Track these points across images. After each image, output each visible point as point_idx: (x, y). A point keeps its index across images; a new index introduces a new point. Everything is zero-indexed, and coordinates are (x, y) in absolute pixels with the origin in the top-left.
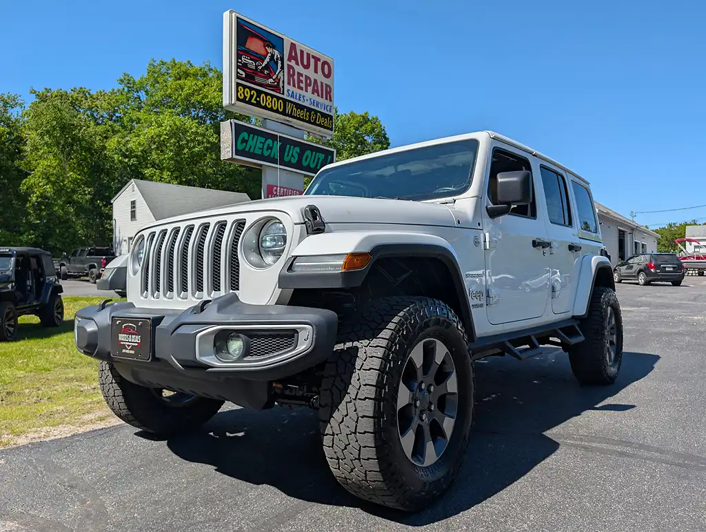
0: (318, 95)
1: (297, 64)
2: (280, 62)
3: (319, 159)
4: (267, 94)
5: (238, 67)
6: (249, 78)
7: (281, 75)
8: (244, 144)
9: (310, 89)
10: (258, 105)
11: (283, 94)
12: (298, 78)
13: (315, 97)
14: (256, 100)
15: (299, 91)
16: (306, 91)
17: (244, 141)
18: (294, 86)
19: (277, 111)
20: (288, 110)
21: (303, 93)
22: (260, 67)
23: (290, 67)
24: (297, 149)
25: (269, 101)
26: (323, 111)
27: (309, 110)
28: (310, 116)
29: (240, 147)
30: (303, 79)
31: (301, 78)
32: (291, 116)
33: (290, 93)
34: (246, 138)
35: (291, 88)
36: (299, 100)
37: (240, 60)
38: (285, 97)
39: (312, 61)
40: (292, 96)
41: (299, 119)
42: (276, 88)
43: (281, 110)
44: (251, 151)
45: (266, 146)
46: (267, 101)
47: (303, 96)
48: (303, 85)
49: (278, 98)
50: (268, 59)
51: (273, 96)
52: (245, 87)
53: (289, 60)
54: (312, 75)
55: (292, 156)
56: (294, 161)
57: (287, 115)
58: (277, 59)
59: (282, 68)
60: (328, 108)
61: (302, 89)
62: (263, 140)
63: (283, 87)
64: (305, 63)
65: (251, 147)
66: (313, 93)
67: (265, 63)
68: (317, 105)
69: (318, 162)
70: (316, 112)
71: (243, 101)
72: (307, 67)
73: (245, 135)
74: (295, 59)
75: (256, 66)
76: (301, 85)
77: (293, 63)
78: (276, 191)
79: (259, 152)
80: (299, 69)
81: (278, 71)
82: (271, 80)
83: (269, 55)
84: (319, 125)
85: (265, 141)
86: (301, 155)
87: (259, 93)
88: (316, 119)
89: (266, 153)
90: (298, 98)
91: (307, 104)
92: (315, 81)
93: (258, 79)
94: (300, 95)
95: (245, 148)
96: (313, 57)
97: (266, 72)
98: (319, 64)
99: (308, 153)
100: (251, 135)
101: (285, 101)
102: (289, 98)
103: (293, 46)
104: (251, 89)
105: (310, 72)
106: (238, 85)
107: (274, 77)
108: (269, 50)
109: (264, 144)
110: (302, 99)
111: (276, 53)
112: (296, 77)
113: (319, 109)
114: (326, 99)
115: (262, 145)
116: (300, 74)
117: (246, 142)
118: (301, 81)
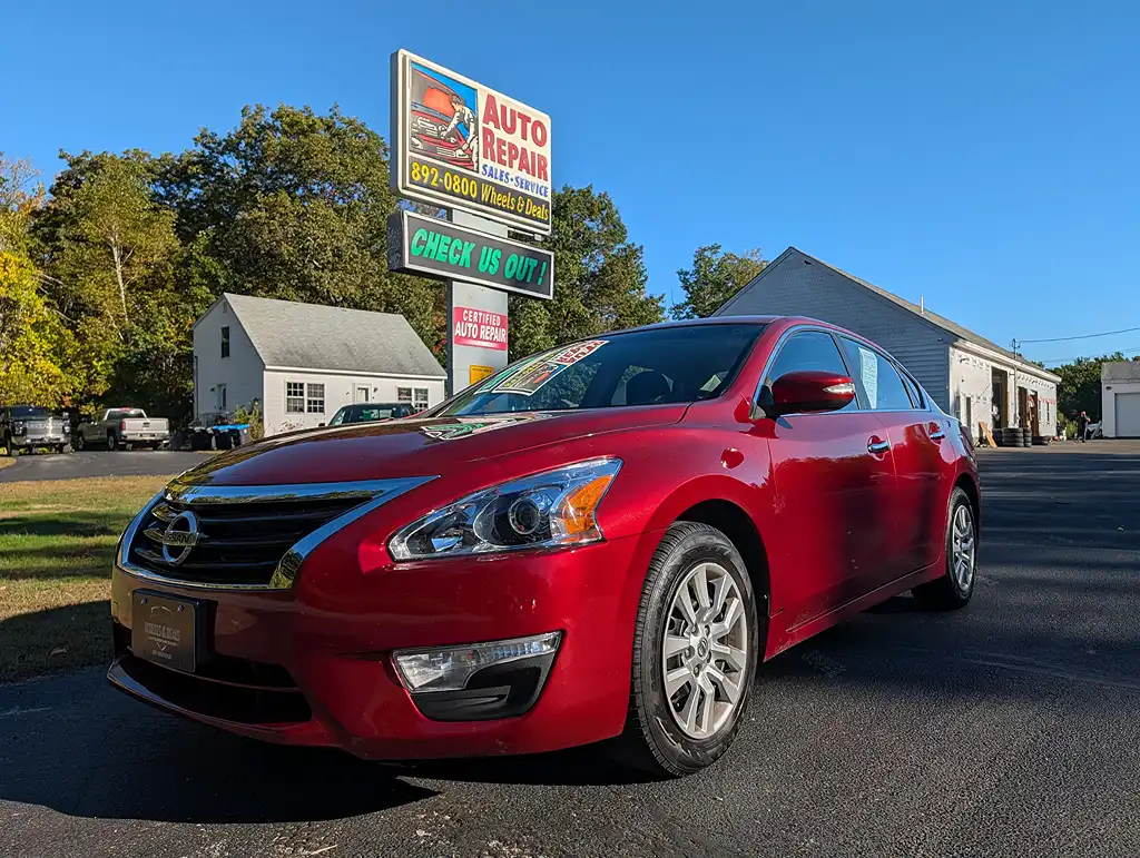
0: (528, 173)
1: (497, 127)
2: (472, 125)
3: (529, 267)
4: (454, 173)
5: (412, 134)
6: (428, 150)
7: (474, 143)
8: (422, 247)
9: (516, 163)
10: (441, 188)
11: (478, 172)
12: (499, 147)
13: (524, 175)
14: (437, 181)
15: (496, 165)
16: (511, 167)
17: (421, 242)
18: (493, 160)
19: (468, 197)
20: (485, 197)
21: (506, 169)
22: (444, 134)
23: (487, 132)
24: (498, 253)
25: (457, 183)
26: (534, 194)
27: (515, 194)
28: (516, 203)
29: (416, 252)
30: (505, 148)
31: (503, 147)
32: (488, 204)
33: (488, 169)
34: (424, 239)
35: (489, 163)
36: (501, 180)
37: (415, 125)
38: (479, 176)
39: (519, 121)
40: (491, 175)
41: (501, 208)
42: (468, 163)
43: (474, 196)
44: (432, 257)
45: (452, 249)
46: (453, 182)
47: (507, 174)
48: (505, 158)
49: (470, 178)
50: (455, 121)
51: (462, 175)
52: (421, 163)
53: (486, 121)
54: (520, 144)
55: (491, 263)
56: (493, 270)
57: (484, 204)
58: (469, 120)
59: (476, 133)
60: (543, 190)
61: (502, 162)
62: (448, 240)
63: (477, 162)
64: (509, 124)
65: (431, 251)
66: (520, 169)
67: (452, 126)
68: (527, 188)
69: (527, 272)
70: (525, 197)
71: (420, 183)
72: (511, 130)
73: (421, 233)
74: (494, 119)
75: (439, 133)
76: (503, 157)
77: (491, 126)
78: (467, 315)
79: (442, 259)
80: (500, 134)
81: (470, 138)
82: (460, 152)
83: (457, 114)
84: (530, 217)
85: (452, 242)
86: (503, 261)
87: (443, 171)
88: (525, 207)
89: (453, 260)
90: (498, 176)
91: (511, 185)
92: (524, 150)
93: (442, 151)
94: (502, 172)
95: (422, 253)
96: (521, 116)
97: (452, 140)
98: (529, 125)
99: (513, 257)
100: (432, 234)
101: (480, 182)
102: (486, 178)
103: (491, 100)
104: (431, 166)
105: (515, 139)
107: (465, 147)
108: (457, 108)
109: (450, 246)
110: (504, 178)
111: (468, 111)
112: (495, 146)
113: (529, 193)
114: (540, 177)
115: (447, 247)
116: (501, 142)
117: (425, 243)
118: (502, 152)
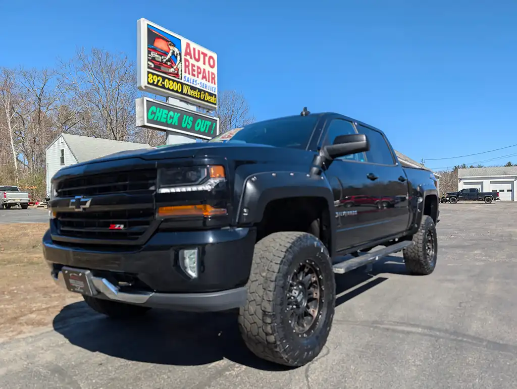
0: (206, 80)
1: (191, 58)
3: (207, 125)
4: (169, 79)
5: (149, 60)
6: (157, 68)
7: (179, 66)
8: (153, 115)
9: (200, 76)
10: (163, 87)
11: (181, 79)
12: (192, 68)
13: (204, 81)
14: (161, 83)
15: (193, 78)
16: (198, 77)
17: (153, 113)
18: (189, 73)
19: (177, 92)
20: (185, 91)
21: (195, 78)
22: (165, 60)
23: (186, 60)
24: (191, 118)
25: (171, 84)
26: (209, 91)
27: (200, 91)
28: (200, 95)
29: (151, 117)
30: (195, 68)
31: (194, 68)
32: (187, 95)
33: (187, 78)
34: (155, 111)
35: (187, 75)
36: (193, 83)
37: (150, 55)
39: (202, 56)
40: (188, 81)
41: (193, 97)
42: (177, 75)
43: (180, 91)
44: (159, 120)
45: (169, 116)
46: (169, 84)
47: (196, 81)
48: (195, 73)
49: (178, 82)
50: (170, 55)
51: (174, 81)
52: (153, 74)
53: (186, 55)
54: (202, 67)
55: (188, 123)
56: (189, 127)
57: (184, 94)
58: (177, 54)
59: (181, 61)
60: (213, 89)
61: (194, 75)
62: (166, 111)
63: (181, 74)
64: (197, 57)
65: (158, 117)
66: (202, 79)
67: (168, 57)
68: (206, 88)
69: (206, 128)
70: (205, 92)
71: (153, 84)
72: (198, 60)
73: (153, 108)
74: (189, 54)
75: (162, 60)
77: (188, 57)
79: (164, 121)
80: (192, 61)
81: (178, 63)
82: (172, 69)
84: (207, 102)
85: (168, 113)
86: (194, 122)
87: (164, 78)
88: (205, 96)
89: (169, 122)
90: (191, 82)
91: (198, 86)
92: (204, 70)
93: (163, 69)
94: (193, 80)
95: (154, 118)
96: (203, 53)
97: (169, 63)
98: (207, 58)
99: (199, 121)
100: (158, 109)
101: (182, 84)
102: (186, 82)
103: (188, 45)
104: (158, 76)
105: (200, 64)
106: (149, 73)
107: (175, 67)
108: (171, 48)
110: (195, 83)
111: (176, 50)
112: (190, 67)
113: (207, 90)
114: (212, 83)
115: (166, 115)
116: (193, 66)
117: (155, 113)
118: (193, 70)
